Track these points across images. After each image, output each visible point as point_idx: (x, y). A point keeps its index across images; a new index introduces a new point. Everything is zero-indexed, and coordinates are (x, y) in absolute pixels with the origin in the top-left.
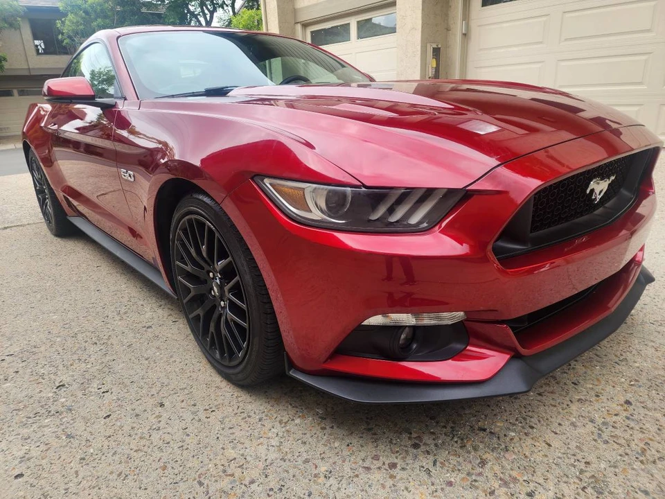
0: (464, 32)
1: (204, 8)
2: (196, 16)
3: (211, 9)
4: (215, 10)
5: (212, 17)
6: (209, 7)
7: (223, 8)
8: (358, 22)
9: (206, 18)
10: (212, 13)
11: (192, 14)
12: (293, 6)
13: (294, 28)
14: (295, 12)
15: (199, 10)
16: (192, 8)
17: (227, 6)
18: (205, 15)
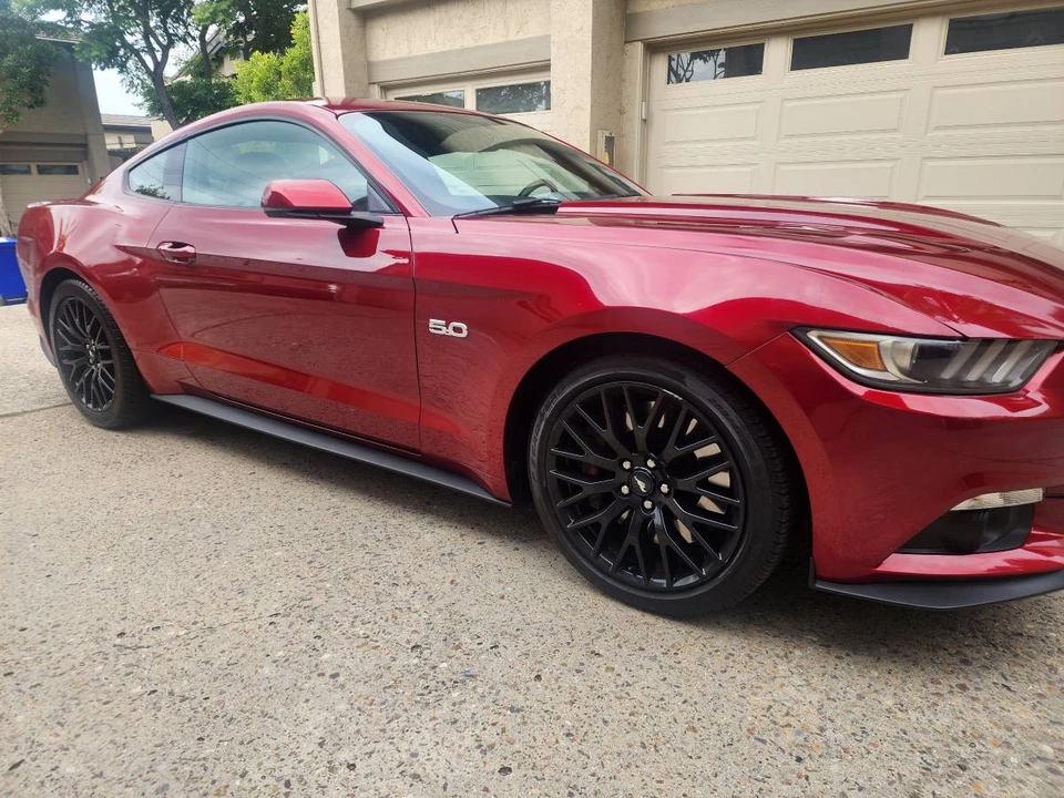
0: (644, 117)
1: (152, 40)
2: (137, 53)
3: (165, 43)
4: (171, 44)
5: (165, 57)
6: (161, 39)
7: (185, 41)
8: (477, 91)
9: (154, 58)
10: (165, 50)
11: (130, 48)
12: (366, 56)
13: (368, 91)
14: (369, 66)
15: (142, 44)
16: (129, 39)
17: (194, 39)
18: (151, 51)
